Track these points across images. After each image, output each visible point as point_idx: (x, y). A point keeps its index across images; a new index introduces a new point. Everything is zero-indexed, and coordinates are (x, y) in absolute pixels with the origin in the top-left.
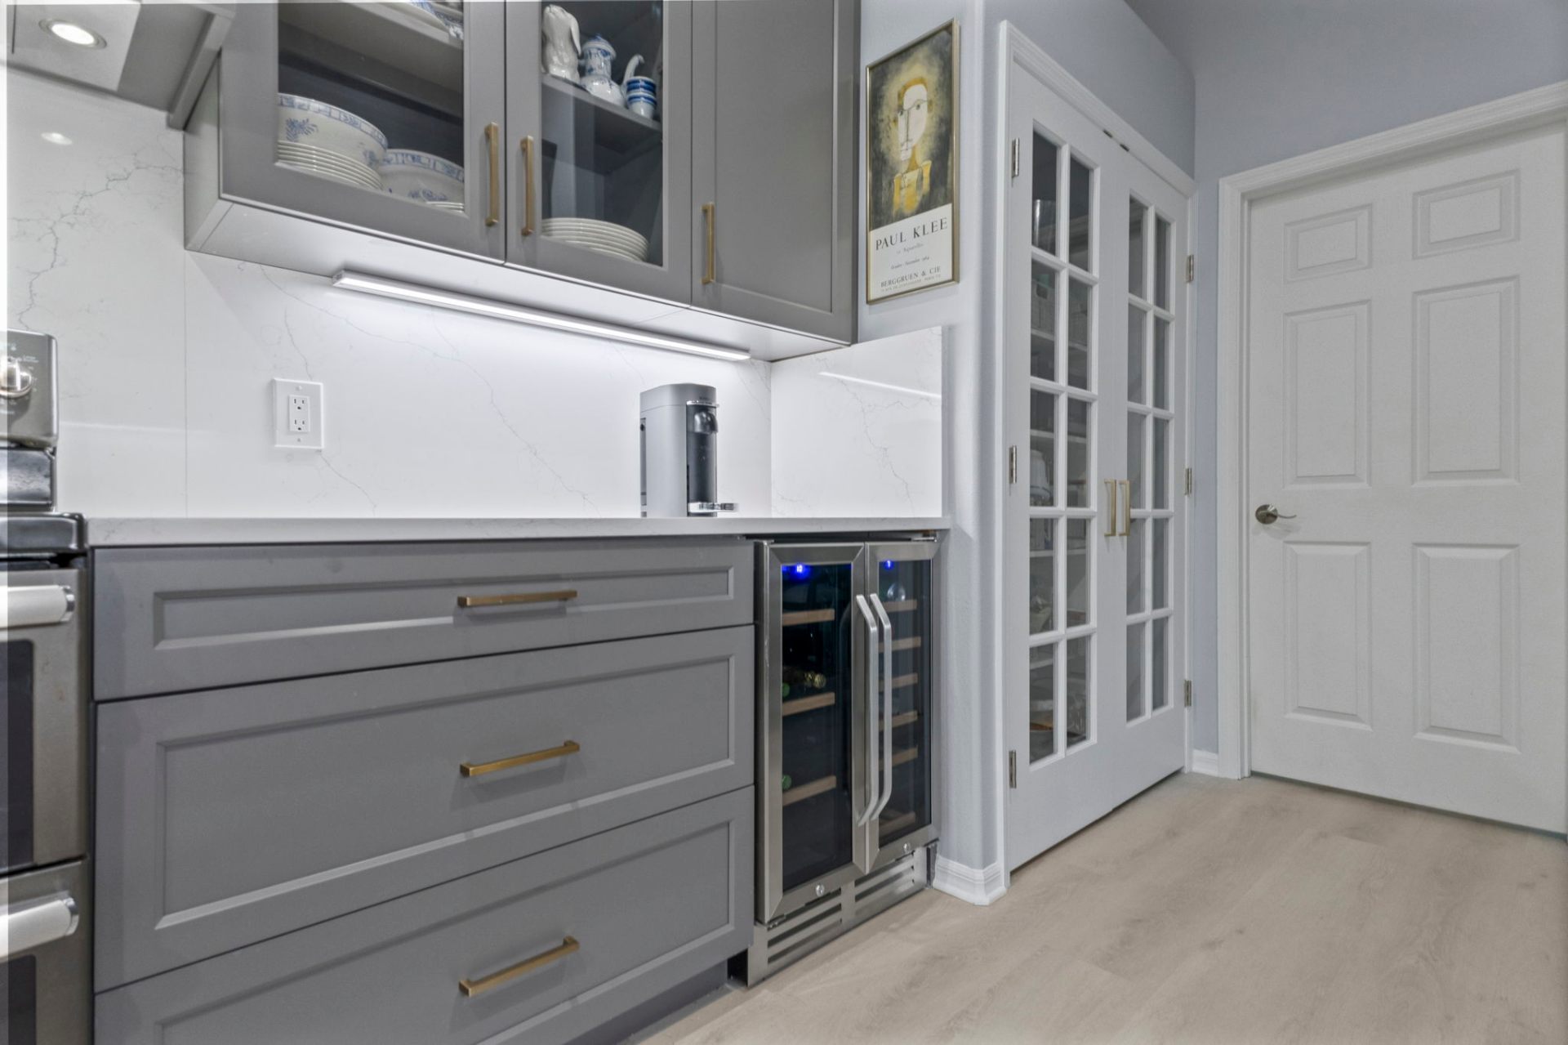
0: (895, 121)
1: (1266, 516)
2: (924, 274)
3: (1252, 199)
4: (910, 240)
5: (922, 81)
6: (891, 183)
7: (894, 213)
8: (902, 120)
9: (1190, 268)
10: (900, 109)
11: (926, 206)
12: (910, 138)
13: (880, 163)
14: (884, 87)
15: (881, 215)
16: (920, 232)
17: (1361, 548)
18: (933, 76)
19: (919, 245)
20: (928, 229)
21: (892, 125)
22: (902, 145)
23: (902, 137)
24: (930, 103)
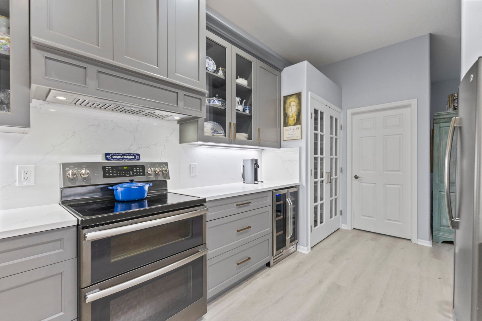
0: (289, 108)
1: (356, 177)
2: (295, 137)
3: (353, 114)
4: (292, 130)
5: (294, 101)
6: (288, 119)
7: (289, 125)
8: (290, 108)
9: (341, 127)
10: (290, 105)
11: (295, 124)
12: (292, 111)
13: (286, 115)
14: (287, 101)
15: (286, 124)
16: (294, 129)
17: (374, 184)
18: (297, 101)
19: (294, 131)
20: (296, 129)
21: (288, 108)
22: (290, 112)
23: (290, 111)
24: (296, 106)
